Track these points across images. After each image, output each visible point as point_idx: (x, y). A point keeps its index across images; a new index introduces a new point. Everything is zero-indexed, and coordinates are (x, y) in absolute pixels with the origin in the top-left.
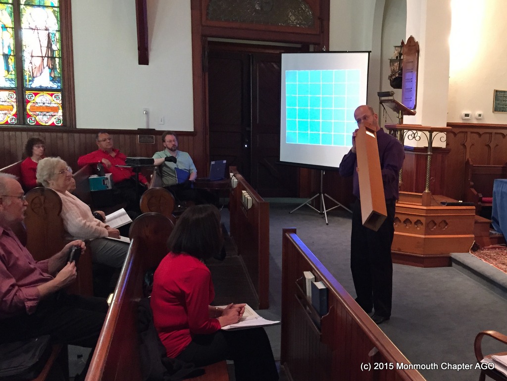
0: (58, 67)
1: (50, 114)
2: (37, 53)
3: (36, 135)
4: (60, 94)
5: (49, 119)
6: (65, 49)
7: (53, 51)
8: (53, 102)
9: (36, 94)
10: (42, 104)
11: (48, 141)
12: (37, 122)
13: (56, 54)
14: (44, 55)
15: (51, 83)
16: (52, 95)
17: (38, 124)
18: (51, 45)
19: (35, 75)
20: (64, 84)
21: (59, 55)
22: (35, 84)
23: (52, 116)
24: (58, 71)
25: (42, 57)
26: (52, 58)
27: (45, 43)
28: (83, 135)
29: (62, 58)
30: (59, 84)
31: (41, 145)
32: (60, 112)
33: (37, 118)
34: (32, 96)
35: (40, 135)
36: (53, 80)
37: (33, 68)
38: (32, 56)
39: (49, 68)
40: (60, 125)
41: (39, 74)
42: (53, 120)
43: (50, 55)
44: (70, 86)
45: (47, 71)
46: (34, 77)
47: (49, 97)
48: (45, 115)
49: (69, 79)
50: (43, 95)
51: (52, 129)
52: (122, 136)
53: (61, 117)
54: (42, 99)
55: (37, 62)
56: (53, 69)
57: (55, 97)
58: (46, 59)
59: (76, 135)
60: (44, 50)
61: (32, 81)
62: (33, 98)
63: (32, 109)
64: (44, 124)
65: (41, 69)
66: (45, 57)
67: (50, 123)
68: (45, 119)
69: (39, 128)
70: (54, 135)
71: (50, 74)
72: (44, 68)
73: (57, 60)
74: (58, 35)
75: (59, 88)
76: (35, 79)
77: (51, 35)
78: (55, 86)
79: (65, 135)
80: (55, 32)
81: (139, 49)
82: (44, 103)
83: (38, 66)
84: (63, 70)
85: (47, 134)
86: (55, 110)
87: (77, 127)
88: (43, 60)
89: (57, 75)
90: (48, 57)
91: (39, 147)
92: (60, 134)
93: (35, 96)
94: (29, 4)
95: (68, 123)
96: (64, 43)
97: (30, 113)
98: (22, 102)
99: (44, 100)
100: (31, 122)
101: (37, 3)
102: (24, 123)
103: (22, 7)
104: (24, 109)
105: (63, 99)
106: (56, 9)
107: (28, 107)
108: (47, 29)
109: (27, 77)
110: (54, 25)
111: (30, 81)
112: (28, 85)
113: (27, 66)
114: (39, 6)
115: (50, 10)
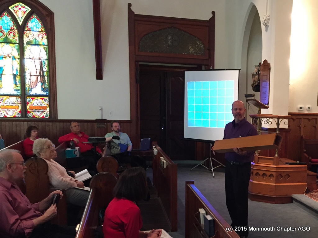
0: (46, 82)
1: (41, 110)
2: (34, 73)
3: (33, 124)
4: (47, 99)
5: (41, 114)
6: (51, 71)
7: (43, 72)
8: (44, 103)
9: (33, 99)
10: (36, 105)
11: (40, 127)
12: (34, 116)
13: (46, 74)
14: (38, 75)
15: (42, 92)
16: (42, 99)
17: (34, 117)
18: (43, 68)
19: (32, 87)
20: (50, 92)
21: (47, 74)
22: (33, 92)
23: (43, 112)
24: (47, 84)
25: (37, 76)
26: (43, 76)
27: (39, 67)
28: (62, 124)
29: (49, 76)
30: (47, 92)
31: (36, 130)
32: (48, 110)
33: (34, 113)
34: (31, 100)
35: (35, 124)
36: (43, 90)
37: (32, 82)
38: (31, 76)
39: (41, 82)
40: (48, 117)
41: (35, 86)
42: (43, 115)
43: (42, 75)
44: (54, 94)
45: (40, 84)
46: (32, 88)
47: (41, 100)
48: (38, 111)
49: (53, 89)
50: (37, 99)
51: (43, 120)
52: (86, 124)
53: (49, 113)
54: (37, 102)
55: (34, 79)
56: (43, 83)
57: (45, 100)
58: (39, 77)
59: (58, 123)
60: (38, 71)
61: (31, 90)
62: (31, 101)
63: (30, 108)
64: (37, 117)
65: (36, 83)
66: (39, 76)
67: (41, 116)
68: (39, 114)
69: (35, 119)
70: (44, 124)
71: (42, 86)
72: (38, 83)
73: (46, 78)
74: (47, 62)
75: (47, 95)
76: (33, 89)
77: (42, 62)
78: (45, 93)
79: (51, 124)
80: (45, 60)
81: (97, 70)
82: (38, 104)
83: (34, 81)
84: (50, 83)
85: (40, 123)
86: (45, 108)
87: (58, 119)
88: (38, 77)
89: (46, 87)
90: (41, 76)
91: (35, 131)
92: (47, 123)
93: (33, 100)
94: (29, 43)
95: (53, 116)
96: (51, 67)
97: (29, 110)
98: (24, 104)
99: (38, 102)
100: (29, 116)
101: (34, 43)
102: (26, 116)
103: (25, 45)
104: (26, 108)
105: (49, 102)
106: (46, 47)
107: (28, 107)
108: (40, 59)
109: (28, 88)
110: (44, 56)
111: (29, 90)
112: (28, 93)
113: (28, 82)
114: (35, 45)
115: (42, 47)
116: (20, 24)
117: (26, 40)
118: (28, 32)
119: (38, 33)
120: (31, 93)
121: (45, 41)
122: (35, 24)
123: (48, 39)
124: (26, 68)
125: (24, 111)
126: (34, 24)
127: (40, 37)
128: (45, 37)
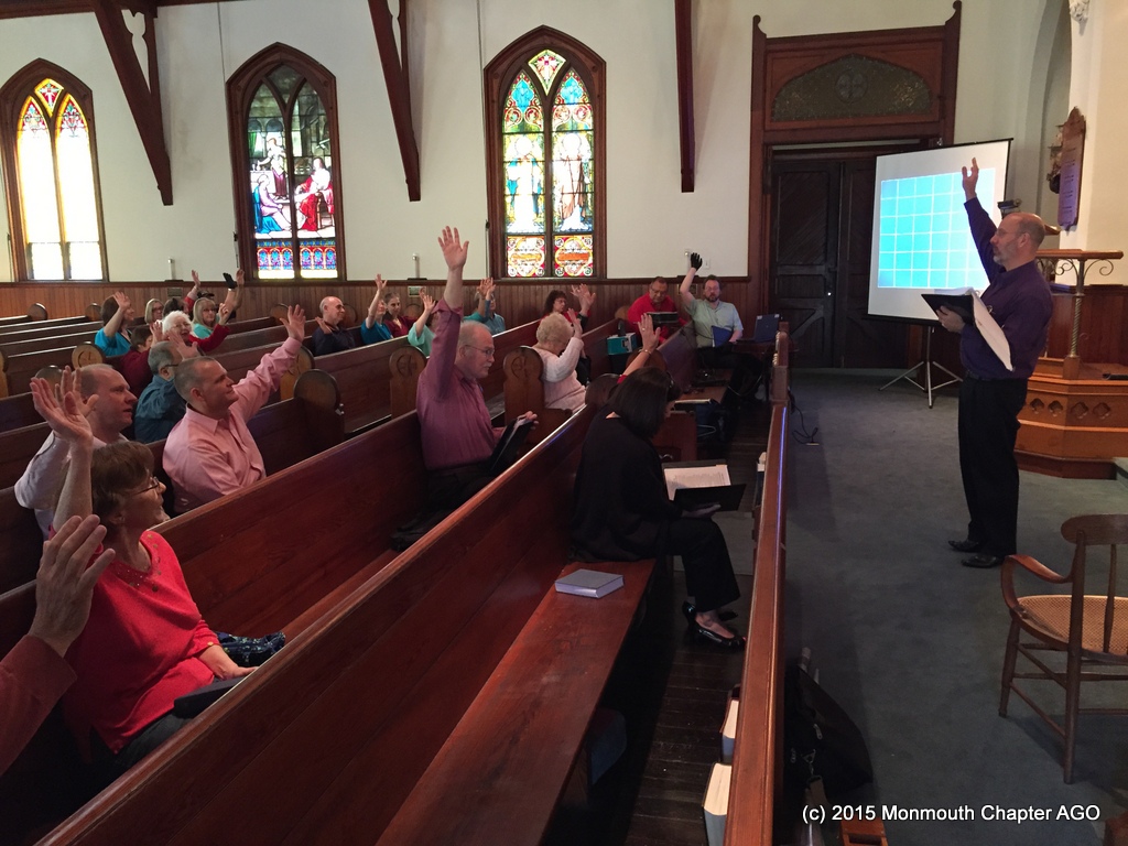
0: (590, 204)
1: (579, 262)
2: (568, 189)
4: (591, 237)
5: (579, 268)
6: (598, 181)
7: (585, 185)
8: (584, 247)
9: (565, 240)
10: (571, 251)
12: (566, 273)
14: (575, 191)
15: (582, 224)
17: (566, 275)
18: (584, 177)
19: (565, 216)
20: (595, 225)
22: (565, 228)
23: (582, 264)
25: (573, 193)
26: (584, 193)
27: (577, 177)
28: (613, 287)
29: (594, 193)
30: (590, 225)
32: (591, 260)
33: (566, 268)
34: (561, 242)
36: (584, 220)
37: (564, 208)
38: (563, 194)
39: (580, 206)
40: (589, 275)
41: (569, 214)
42: (583, 270)
43: (581, 191)
44: (601, 227)
45: (577, 210)
46: (563, 219)
47: (579, 241)
48: (574, 264)
49: (601, 217)
50: (574, 240)
53: (592, 266)
54: (569, 246)
55: (568, 199)
56: (584, 207)
57: (586, 241)
58: (577, 195)
59: (607, 287)
60: (576, 184)
61: (562, 223)
62: (562, 244)
63: (560, 258)
64: (573, 275)
65: (571, 208)
66: (577, 193)
67: (579, 273)
68: (574, 268)
69: (567, 280)
71: (581, 213)
72: (575, 207)
73: (589, 195)
74: (591, 165)
75: (590, 230)
76: (565, 221)
77: (583, 165)
78: (586, 227)
80: (588, 161)
81: (683, 172)
82: (574, 250)
83: (568, 204)
86: (585, 256)
87: (608, 278)
88: (574, 197)
90: (580, 193)
94: (561, 130)
95: (598, 273)
96: (597, 174)
97: (559, 262)
98: (550, 249)
99: (574, 246)
100: (559, 273)
101: (569, 128)
102: (552, 274)
103: (554, 134)
104: (552, 258)
105: (593, 244)
106: (590, 133)
107: (557, 255)
108: (579, 159)
109: (556, 220)
110: (587, 153)
111: (559, 224)
112: (557, 228)
113: (557, 206)
114: (572, 131)
115: (583, 135)
116: (547, 92)
117: (556, 123)
118: (560, 107)
119: (577, 107)
120: (563, 229)
121: (589, 122)
122: (573, 89)
123: (594, 116)
124: (554, 179)
125: (550, 265)
126: (570, 89)
127: (581, 114)
128: (589, 113)
